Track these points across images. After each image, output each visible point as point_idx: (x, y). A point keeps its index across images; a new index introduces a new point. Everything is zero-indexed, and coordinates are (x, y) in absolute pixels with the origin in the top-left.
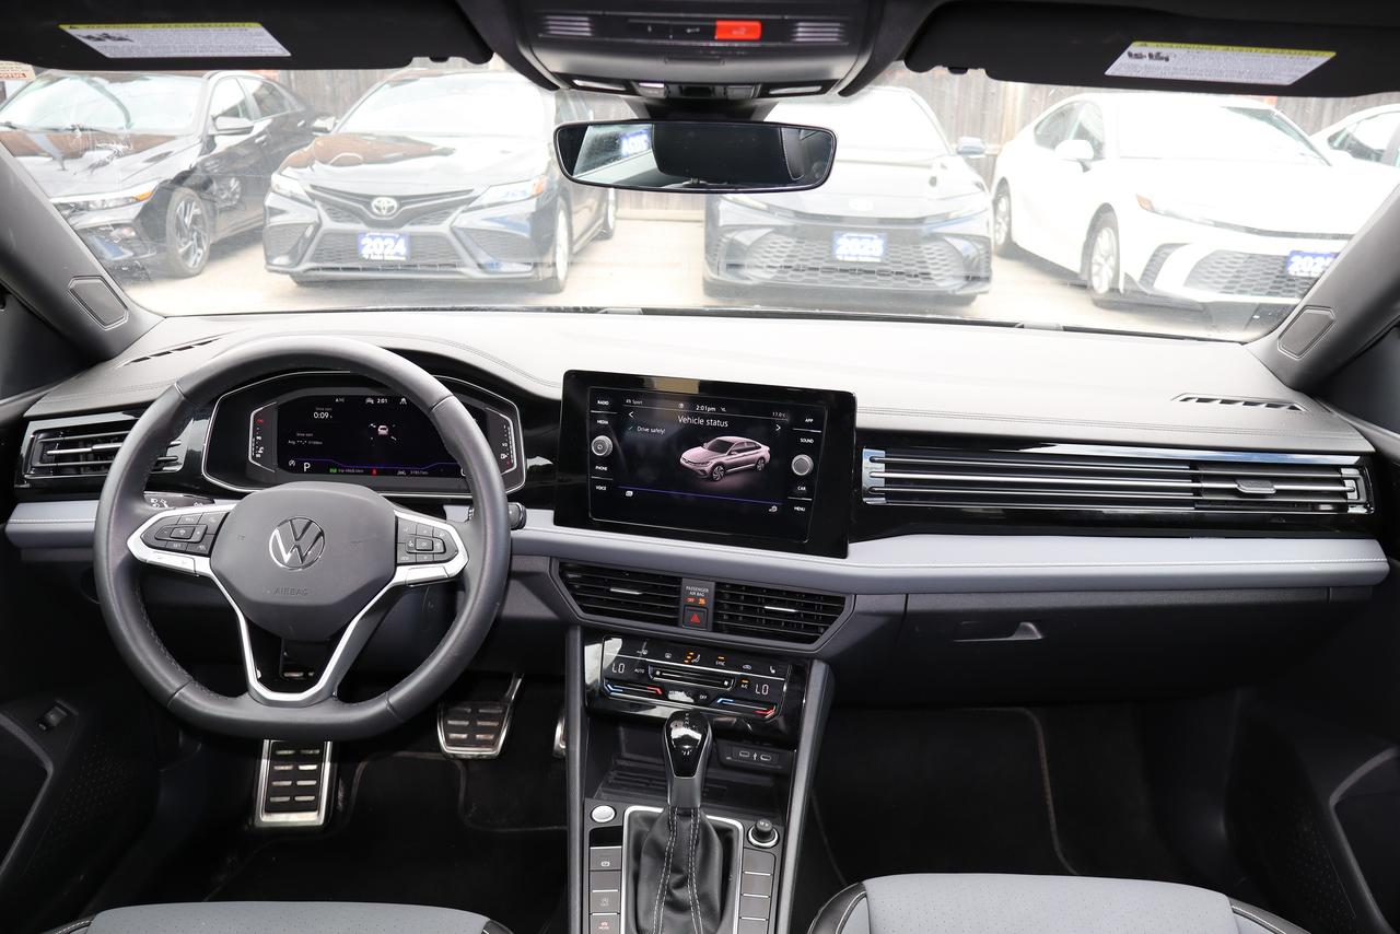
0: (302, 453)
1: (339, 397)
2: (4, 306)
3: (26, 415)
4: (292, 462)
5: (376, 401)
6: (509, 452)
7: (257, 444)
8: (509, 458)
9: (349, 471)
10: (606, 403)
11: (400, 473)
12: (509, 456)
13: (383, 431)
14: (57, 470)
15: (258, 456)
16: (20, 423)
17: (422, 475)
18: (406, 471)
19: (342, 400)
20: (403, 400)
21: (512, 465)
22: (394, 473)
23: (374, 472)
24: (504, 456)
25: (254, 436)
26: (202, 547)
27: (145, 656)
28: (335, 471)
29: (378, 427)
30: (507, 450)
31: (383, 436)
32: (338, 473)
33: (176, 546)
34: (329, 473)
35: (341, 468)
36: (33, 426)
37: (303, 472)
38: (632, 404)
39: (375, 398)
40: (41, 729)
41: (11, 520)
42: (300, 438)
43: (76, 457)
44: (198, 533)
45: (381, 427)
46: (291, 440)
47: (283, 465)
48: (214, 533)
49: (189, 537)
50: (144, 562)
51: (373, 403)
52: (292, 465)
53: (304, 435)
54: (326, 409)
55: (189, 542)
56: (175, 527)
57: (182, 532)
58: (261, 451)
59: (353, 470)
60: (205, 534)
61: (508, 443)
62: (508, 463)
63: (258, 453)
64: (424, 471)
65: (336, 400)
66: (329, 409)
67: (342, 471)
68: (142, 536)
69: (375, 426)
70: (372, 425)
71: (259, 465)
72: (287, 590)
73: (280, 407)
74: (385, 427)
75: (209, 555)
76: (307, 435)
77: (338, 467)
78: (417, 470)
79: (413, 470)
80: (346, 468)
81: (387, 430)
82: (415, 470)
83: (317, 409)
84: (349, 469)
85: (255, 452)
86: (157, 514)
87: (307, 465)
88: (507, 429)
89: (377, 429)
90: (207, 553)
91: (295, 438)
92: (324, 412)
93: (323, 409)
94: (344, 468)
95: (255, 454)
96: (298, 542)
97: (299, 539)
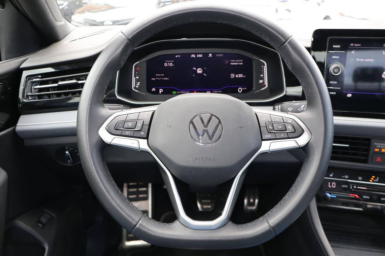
0: (159, 84)
1: (178, 54)
2: (3, 7)
3: (21, 67)
4: (154, 89)
5: (196, 56)
6: (264, 79)
7: (137, 81)
8: (264, 82)
10: (338, 46)
11: (208, 92)
12: (264, 81)
13: (199, 71)
14: (40, 97)
15: (137, 87)
16: (18, 72)
18: (211, 91)
19: (179, 56)
20: (210, 55)
21: (265, 86)
23: (195, 92)
24: (261, 81)
25: (135, 76)
26: (142, 133)
27: (115, 202)
28: (175, 93)
29: (197, 69)
30: (262, 78)
31: (200, 74)
32: (177, 94)
33: (127, 133)
34: (172, 94)
35: (178, 91)
36: (25, 74)
37: (159, 94)
38: (354, 46)
39: (196, 54)
40: (39, 226)
41: (18, 124)
42: (158, 77)
43: (48, 89)
44: (139, 125)
45: (199, 69)
46: (153, 78)
47: (149, 91)
48: (148, 124)
49: (134, 128)
50: (110, 144)
51: (195, 57)
52: (154, 91)
53: (159, 75)
54: (171, 61)
55: (134, 131)
56: (125, 121)
57: (130, 124)
58: (138, 84)
59: (184, 92)
60: (143, 125)
61: (264, 74)
62: (263, 85)
63: (137, 85)
64: (220, 90)
65: (176, 56)
66: (172, 61)
67: (179, 92)
68: (107, 128)
69: (195, 69)
70: (194, 68)
71: (137, 91)
72: (202, 158)
73: (148, 61)
74: (200, 69)
75: (147, 138)
76: (161, 75)
77: (176, 91)
78: (216, 90)
79: (214, 90)
80: (181, 91)
81: (202, 71)
82: (215, 90)
83: (166, 61)
84: (183, 91)
85: (135, 85)
86: (113, 114)
87: (161, 91)
88: (263, 67)
89: (196, 70)
90: (145, 137)
91: (155, 77)
92: (170, 63)
93: (169, 61)
94: (180, 91)
95: (135, 86)
96: (206, 128)
97: (206, 126)
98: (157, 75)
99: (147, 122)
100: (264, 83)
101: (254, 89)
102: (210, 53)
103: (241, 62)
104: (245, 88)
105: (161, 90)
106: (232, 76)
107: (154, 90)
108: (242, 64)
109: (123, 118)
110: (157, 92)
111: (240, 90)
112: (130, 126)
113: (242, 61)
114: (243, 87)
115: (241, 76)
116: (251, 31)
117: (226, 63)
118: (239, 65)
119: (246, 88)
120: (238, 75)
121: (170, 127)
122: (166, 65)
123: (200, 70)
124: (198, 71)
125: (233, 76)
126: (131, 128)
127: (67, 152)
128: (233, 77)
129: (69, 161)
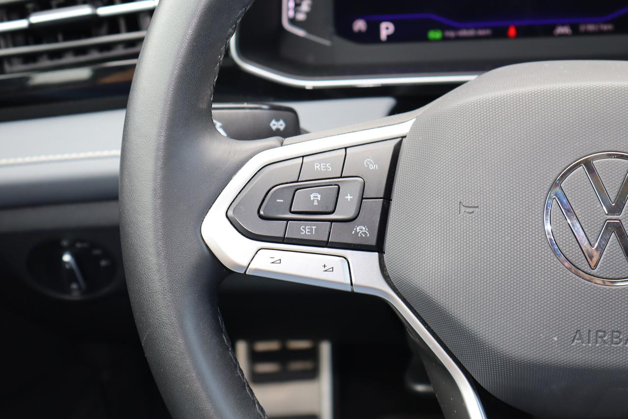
4: (360, 25)
15: (301, 17)
23: (511, 31)
26: (361, 231)
28: (438, 36)
33: (306, 230)
35: (448, 30)
37: (381, 42)
44: (349, 197)
47: (344, 30)
48: (382, 196)
49: (330, 209)
50: (243, 272)
52: (360, 30)
55: (332, 221)
56: (297, 186)
57: (315, 198)
58: (305, 8)
59: (473, 31)
60: (363, 198)
63: (300, 12)
64: (606, 23)
67: (452, 33)
68: (230, 213)
71: (302, 33)
72: (600, 334)
75: (379, 247)
77: (442, 28)
78: (592, 22)
79: (584, 24)
80: (461, 29)
82: (589, 23)
84: (466, 29)
85: (294, 9)
86: (251, 157)
87: (386, 29)
90: (373, 242)
94: (456, 29)
95: (295, 13)
96: (618, 216)
97: (616, 209)
99: (377, 187)
105: (388, 28)
109: (289, 172)
110: (372, 35)
112: (316, 203)
121: (471, 210)
126: (321, 210)
127: (67, 258)
129: (74, 286)
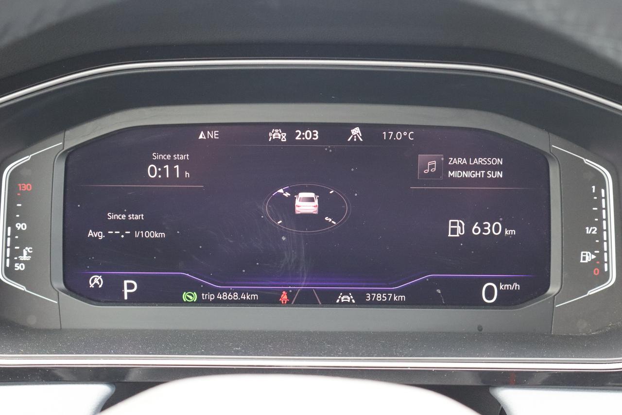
0: (120, 258)
1: (208, 127)
5: (291, 136)
6: (600, 247)
7: (17, 240)
8: (599, 261)
9: (225, 296)
11: (343, 298)
12: (600, 257)
13: (306, 204)
15: (19, 267)
17: (391, 304)
18: (355, 294)
19: (213, 135)
20: (356, 131)
21: (605, 276)
22: (329, 299)
23: (284, 297)
24: (588, 257)
25: (11, 222)
28: (194, 297)
29: (295, 192)
30: (595, 244)
31: (306, 217)
32: (200, 302)
34: (180, 302)
35: (206, 293)
39: (289, 128)
42: (116, 224)
45: (302, 195)
46: (95, 230)
47: (76, 286)
51: (284, 139)
52: (96, 285)
53: (124, 217)
54: (176, 157)
58: (25, 257)
59: (236, 295)
61: (599, 225)
62: (596, 272)
63: (19, 262)
64: (398, 292)
65: (201, 136)
66: (182, 157)
67: (211, 297)
69: (287, 194)
70: (281, 191)
71: (22, 288)
73: (70, 155)
74: (312, 195)
76: (131, 217)
77: (200, 289)
78: (382, 292)
79: (371, 292)
80: (222, 291)
81: (316, 203)
82: (377, 292)
83: (156, 156)
84: (228, 291)
85: (11, 258)
87: (130, 288)
88: (598, 193)
89: (292, 200)
91: (104, 225)
92: (172, 163)
93: (168, 157)
94: (215, 292)
95: (13, 263)
98: (111, 216)
100: (603, 262)
101: (553, 289)
102: (353, 126)
103: (495, 168)
104: (510, 281)
105: (130, 286)
106: (454, 231)
107: (96, 281)
108: (499, 174)
110: (111, 293)
111: (490, 291)
113: (499, 161)
114: (505, 282)
115: (493, 228)
116: (579, 35)
117: (426, 171)
118: (485, 180)
119: (516, 286)
120: (482, 226)
122: (152, 173)
123: (311, 200)
124: (297, 202)
125: (457, 228)
128: (460, 232)
